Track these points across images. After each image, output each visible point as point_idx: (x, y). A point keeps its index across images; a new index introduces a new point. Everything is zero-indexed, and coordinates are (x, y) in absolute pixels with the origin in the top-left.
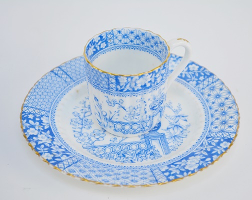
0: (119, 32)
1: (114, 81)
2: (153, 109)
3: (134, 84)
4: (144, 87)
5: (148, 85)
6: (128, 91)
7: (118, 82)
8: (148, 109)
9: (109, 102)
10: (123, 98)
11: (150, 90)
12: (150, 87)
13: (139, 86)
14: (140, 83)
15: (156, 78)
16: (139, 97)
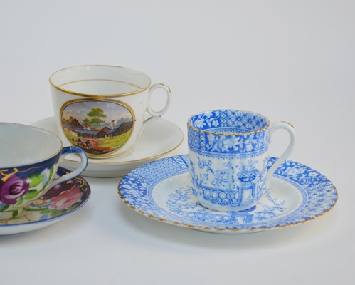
0: (233, 113)
1: (203, 139)
2: (241, 179)
3: (221, 145)
4: (231, 150)
5: (236, 149)
6: (215, 151)
7: (207, 141)
8: (236, 178)
9: (200, 164)
10: (211, 159)
11: (238, 155)
12: (238, 152)
13: (226, 148)
14: (227, 144)
15: (244, 145)
16: (226, 161)
